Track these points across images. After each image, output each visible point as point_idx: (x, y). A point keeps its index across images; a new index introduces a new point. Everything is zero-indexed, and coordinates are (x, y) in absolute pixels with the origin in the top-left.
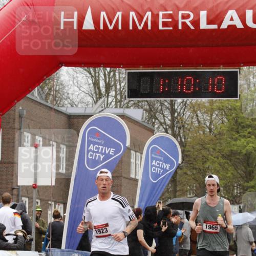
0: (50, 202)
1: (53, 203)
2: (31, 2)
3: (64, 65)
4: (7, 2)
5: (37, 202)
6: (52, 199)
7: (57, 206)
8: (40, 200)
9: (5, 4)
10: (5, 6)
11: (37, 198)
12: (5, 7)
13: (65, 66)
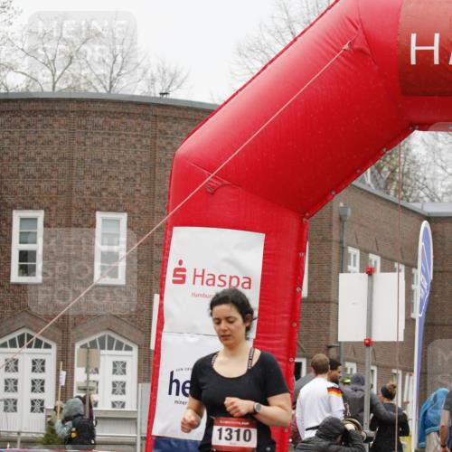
0: (394, 371)
1: (400, 372)
2: (357, 18)
3: (417, 127)
4: (315, 18)
5: (372, 371)
6: (398, 364)
7: (407, 377)
8: (378, 366)
9: (312, 21)
10: (311, 25)
11: (373, 364)
12: (312, 28)
13: (419, 129)
